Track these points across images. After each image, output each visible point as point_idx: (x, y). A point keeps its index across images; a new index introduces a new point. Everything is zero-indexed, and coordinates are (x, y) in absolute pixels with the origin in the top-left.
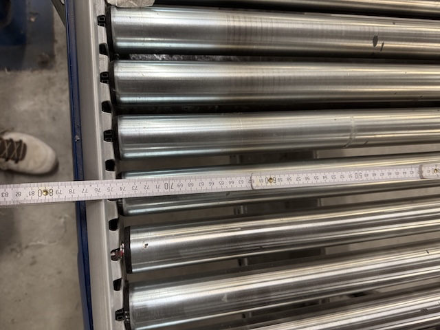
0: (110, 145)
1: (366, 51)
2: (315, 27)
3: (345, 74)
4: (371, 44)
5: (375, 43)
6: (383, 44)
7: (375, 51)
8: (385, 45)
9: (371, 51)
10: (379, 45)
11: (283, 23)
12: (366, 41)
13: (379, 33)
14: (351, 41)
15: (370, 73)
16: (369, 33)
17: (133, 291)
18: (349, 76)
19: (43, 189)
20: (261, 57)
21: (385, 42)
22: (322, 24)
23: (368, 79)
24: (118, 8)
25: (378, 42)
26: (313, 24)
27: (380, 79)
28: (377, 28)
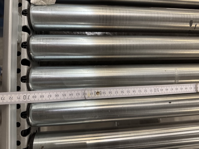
0: (25, 85)
1: (185, 29)
2: (153, 15)
3: (172, 43)
4: (188, 25)
5: (191, 25)
6: (196, 25)
7: (191, 29)
8: (197, 26)
9: (189, 29)
10: (193, 25)
11: (139, 13)
12: (185, 23)
13: (193, 19)
14: (176, 23)
15: (188, 42)
16: (187, 19)
18: (175, 44)
20: (123, 33)
21: (197, 24)
22: (158, 14)
23: (186, 46)
24: (35, 5)
25: (193, 24)
26: (152, 13)
27: (194, 46)
28: (192, 15)
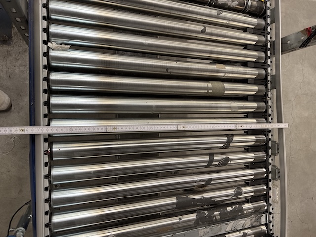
0: (46, 107)
1: (164, 73)
5: (167, 71)
6: (171, 71)
17: (53, 168)
19: (21, 129)
24: (53, 50)
